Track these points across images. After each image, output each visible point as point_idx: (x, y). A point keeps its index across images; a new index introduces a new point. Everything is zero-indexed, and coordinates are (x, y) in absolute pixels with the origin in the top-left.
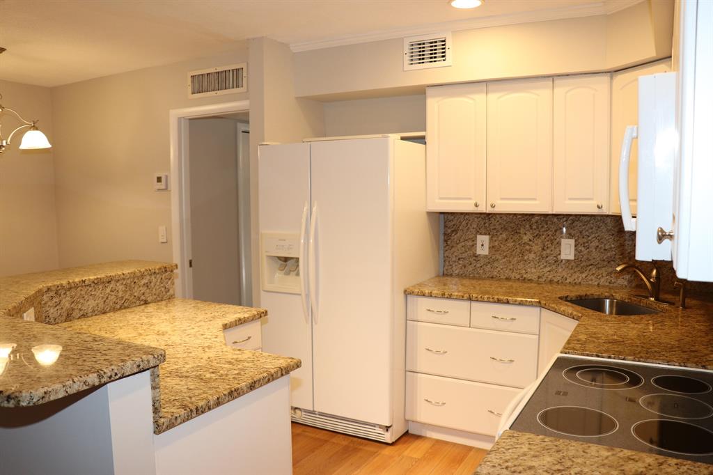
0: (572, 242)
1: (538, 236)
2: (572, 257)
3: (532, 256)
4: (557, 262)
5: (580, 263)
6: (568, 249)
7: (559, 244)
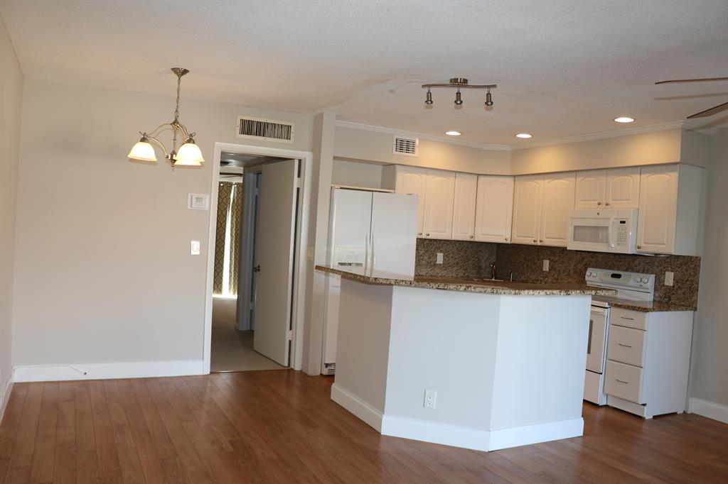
0: (442, 254)
1: (427, 251)
2: (442, 263)
3: (424, 262)
4: (435, 265)
5: (445, 265)
6: (440, 258)
7: (436, 255)
